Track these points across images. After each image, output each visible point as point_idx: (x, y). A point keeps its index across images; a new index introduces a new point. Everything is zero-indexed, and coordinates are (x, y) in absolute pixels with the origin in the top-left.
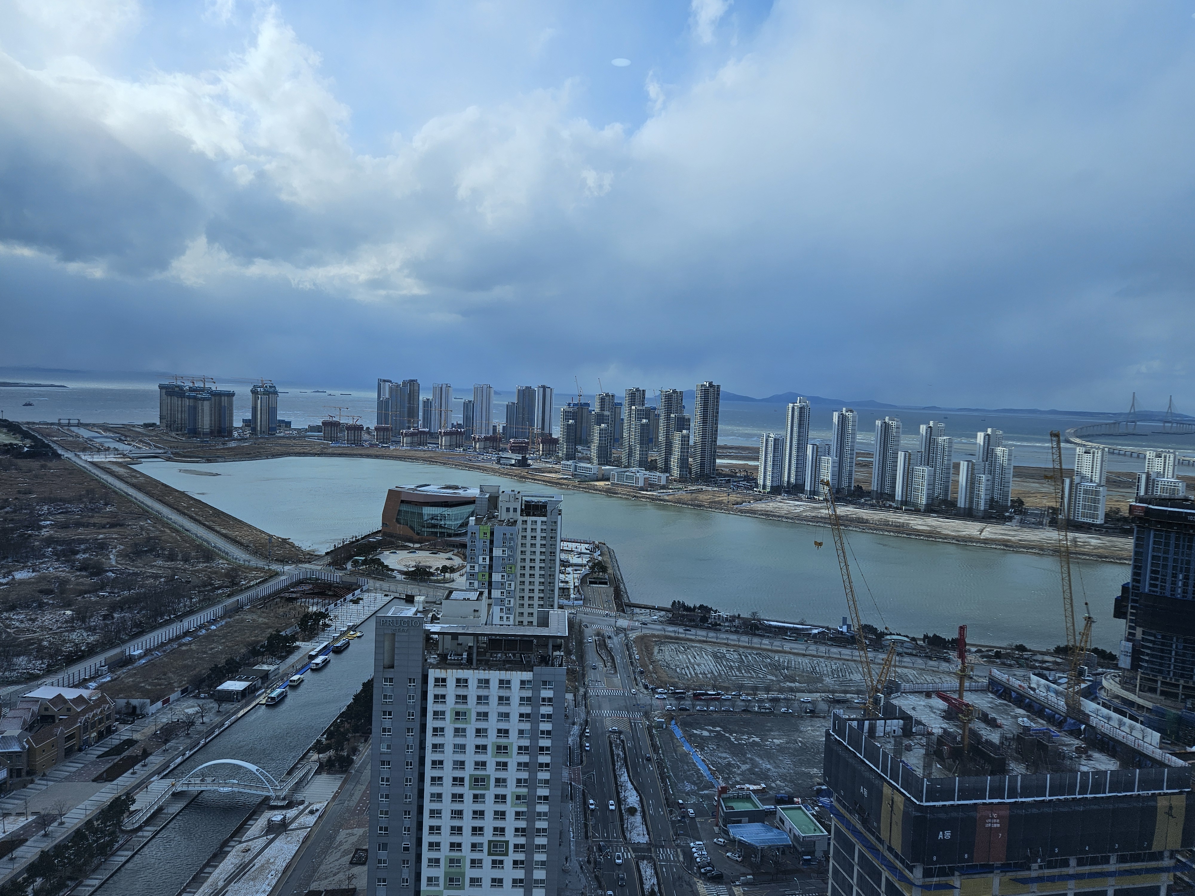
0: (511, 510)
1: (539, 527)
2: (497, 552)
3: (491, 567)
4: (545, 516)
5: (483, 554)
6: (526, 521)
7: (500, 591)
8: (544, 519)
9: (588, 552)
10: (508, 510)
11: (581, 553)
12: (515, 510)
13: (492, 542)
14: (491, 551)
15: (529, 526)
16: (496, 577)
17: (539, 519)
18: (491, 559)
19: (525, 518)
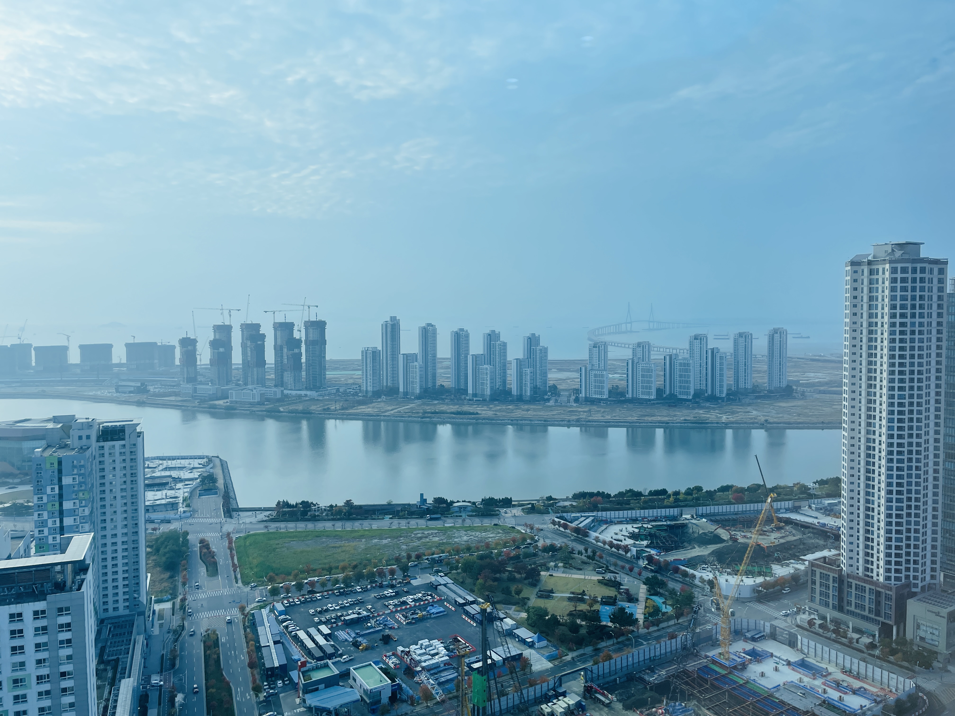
0: (84, 438)
1: (117, 450)
2: (67, 481)
3: (61, 496)
4: (124, 439)
5: (52, 484)
6: (103, 447)
7: (72, 518)
8: (122, 442)
9: (201, 466)
10: (80, 438)
11: (194, 468)
12: (88, 437)
13: (60, 471)
14: (60, 480)
15: (106, 451)
16: (67, 505)
17: (118, 444)
18: (61, 488)
19: (102, 444)
